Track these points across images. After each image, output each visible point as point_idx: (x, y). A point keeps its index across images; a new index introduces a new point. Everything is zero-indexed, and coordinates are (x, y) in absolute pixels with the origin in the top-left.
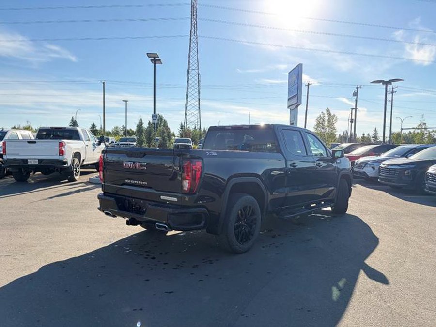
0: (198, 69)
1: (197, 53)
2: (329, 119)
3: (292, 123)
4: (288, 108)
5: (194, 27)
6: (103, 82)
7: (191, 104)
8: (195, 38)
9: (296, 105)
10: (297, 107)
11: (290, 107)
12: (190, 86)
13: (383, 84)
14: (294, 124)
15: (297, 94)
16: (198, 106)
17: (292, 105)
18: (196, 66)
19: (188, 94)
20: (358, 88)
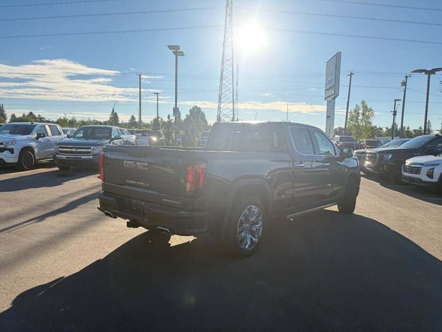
0: (232, 60)
1: (232, 43)
3: (329, 115)
4: (325, 99)
5: (230, 16)
6: (139, 74)
7: (224, 95)
8: (230, 27)
9: (334, 96)
10: (334, 99)
12: (224, 78)
13: (426, 74)
14: (331, 117)
15: (335, 85)
16: (232, 98)
17: (329, 97)
18: (231, 57)
19: (222, 86)
20: (407, 77)
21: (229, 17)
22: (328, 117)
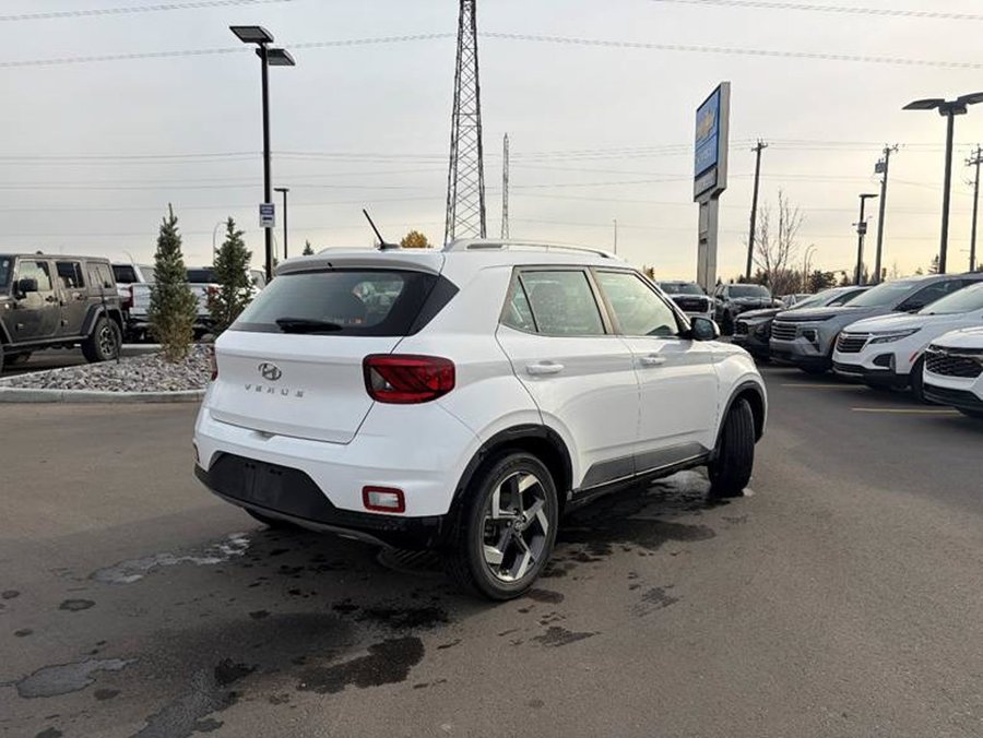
0: (478, 112)
1: (477, 76)
3: (703, 237)
4: (696, 198)
7: (462, 199)
8: (472, 37)
9: (714, 190)
10: (715, 196)
11: (700, 198)
13: (942, 114)
14: (709, 241)
15: (716, 164)
16: (478, 205)
17: (703, 193)
18: (474, 107)
19: (456, 176)
20: (888, 151)
21: (468, 14)
22: (703, 241)
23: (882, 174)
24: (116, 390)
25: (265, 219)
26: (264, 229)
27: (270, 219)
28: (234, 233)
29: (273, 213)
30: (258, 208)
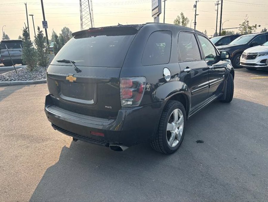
2: (183, 21)
4: (152, 16)
7: (84, 17)
10: (158, 15)
11: (154, 16)
15: (158, 6)
17: (155, 14)
19: (82, 10)
20: (196, 2)
23: (195, 8)
24: (26, 80)
25: (44, 26)
26: (44, 29)
27: (46, 26)
28: (40, 31)
29: (47, 24)
30: (42, 23)
